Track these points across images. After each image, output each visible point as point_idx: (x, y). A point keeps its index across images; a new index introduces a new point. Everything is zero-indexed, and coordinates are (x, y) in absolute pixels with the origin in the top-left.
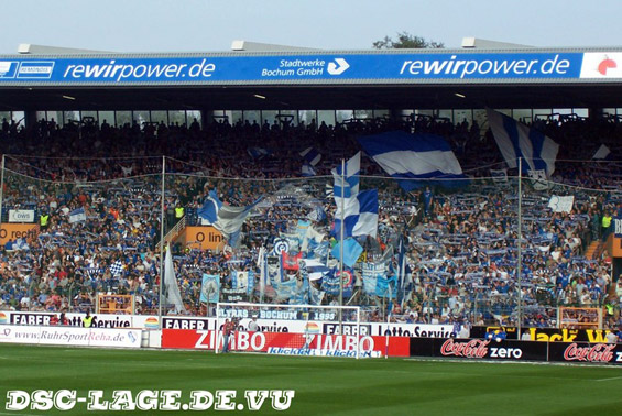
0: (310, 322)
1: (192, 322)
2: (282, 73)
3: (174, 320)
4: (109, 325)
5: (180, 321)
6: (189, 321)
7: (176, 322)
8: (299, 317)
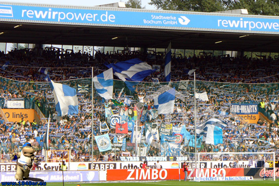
0: (175, 162)
1: (106, 165)
2: (155, 22)
3: (95, 164)
4: (54, 169)
5: (99, 164)
6: (105, 164)
7: (97, 165)
8: (168, 159)
